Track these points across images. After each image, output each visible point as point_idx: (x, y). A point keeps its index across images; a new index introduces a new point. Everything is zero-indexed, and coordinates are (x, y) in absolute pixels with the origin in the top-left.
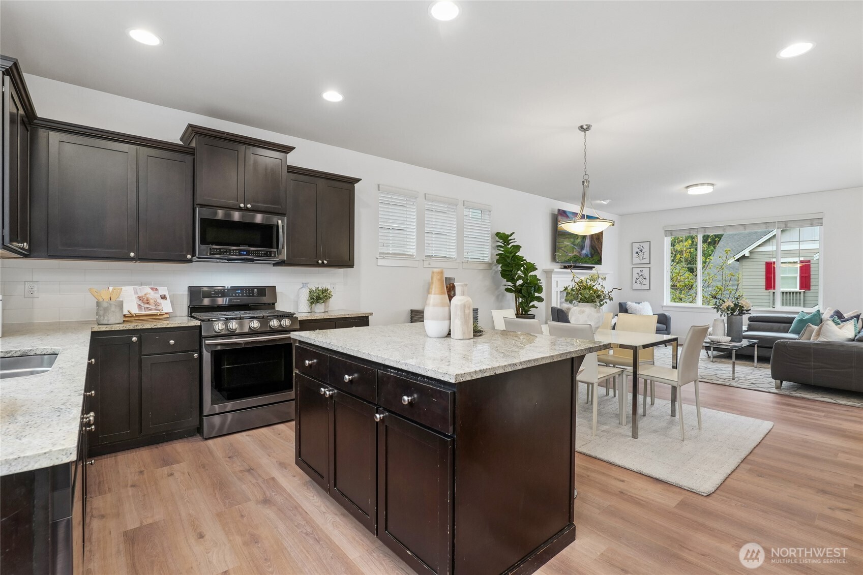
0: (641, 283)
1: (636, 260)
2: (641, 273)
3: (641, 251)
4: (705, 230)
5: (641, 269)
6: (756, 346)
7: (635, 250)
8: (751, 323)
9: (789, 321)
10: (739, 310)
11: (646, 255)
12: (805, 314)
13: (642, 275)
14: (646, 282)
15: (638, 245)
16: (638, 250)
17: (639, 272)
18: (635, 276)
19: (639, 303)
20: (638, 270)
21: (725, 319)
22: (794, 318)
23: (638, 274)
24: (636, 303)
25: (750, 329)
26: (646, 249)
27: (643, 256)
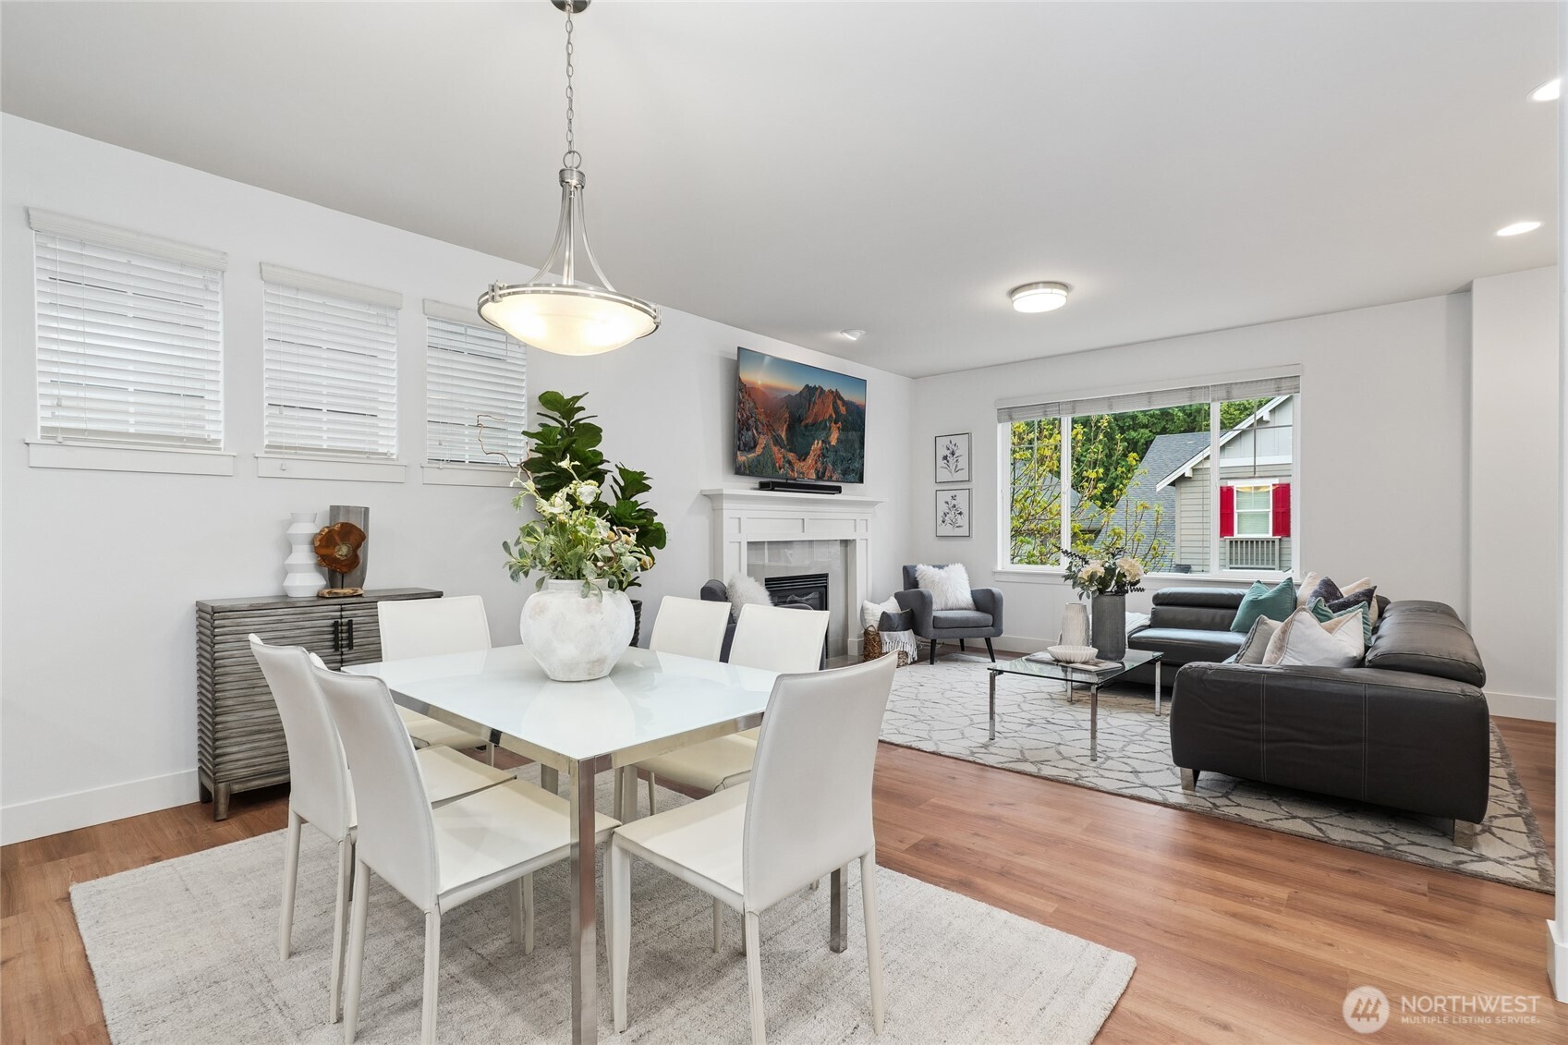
0: (953, 524)
1: (944, 475)
2: (954, 502)
3: (953, 454)
4: (1074, 408)
5: (953, 493)
6: (1158, 665)
7: (942, 452)
8: (1158, 607)
9: (1231, 603)
10: (1117, 583)
11: (963, 463)
12: (1264, 587)
13: (954, 506)
14: (963, 521)
15: (945, 441)
16: (948, 453)
17: (949, 499)
18: (943, 508)
19: (941, 567)
20: (947, 496)
21: (1088, 602)
22: (1241, 597)
23: (947, 503)
24: (934, 567)
25: (1156, 622)
26: (962, 451)
27: (957, 466)
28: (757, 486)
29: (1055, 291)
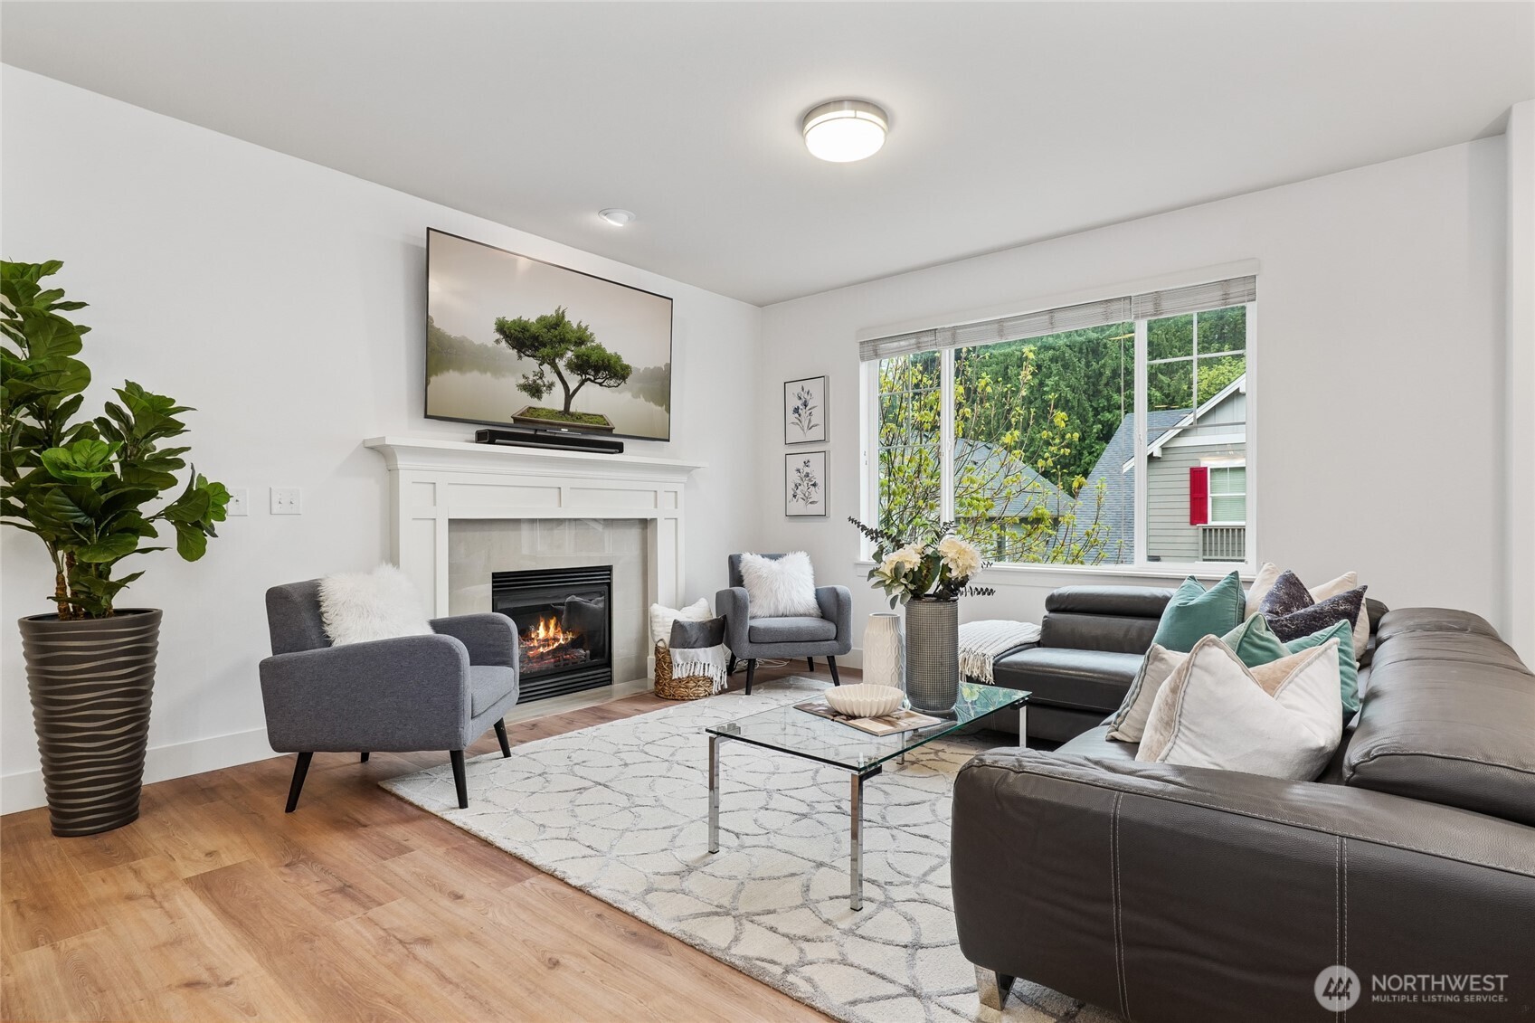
0: (805, 499)
1: (795, 434)
2: (807, 470)
3: (805, 405)
4: (954, 335)
5: (807, 458)
6: (1023, 711)
7: (793, 402)
8: (1052, 615)
9: (1150, 610)
10: (942, 581)
11: (817, 417)
12: (1198, 586)
13: (807, 475)
14: (817, 494)
15: (797, 388)
16: (799, 403)
17: (801, 466)
18: (794, 477)
19: (774, 557)
20: (796, 462)
22: (1166, 599)
23: (798, 471)
24: (763, 556)
25: (1047, 637)
26: (816, 401)
27: (810, 421)
28: (473, 437)
29: (860, 114)
